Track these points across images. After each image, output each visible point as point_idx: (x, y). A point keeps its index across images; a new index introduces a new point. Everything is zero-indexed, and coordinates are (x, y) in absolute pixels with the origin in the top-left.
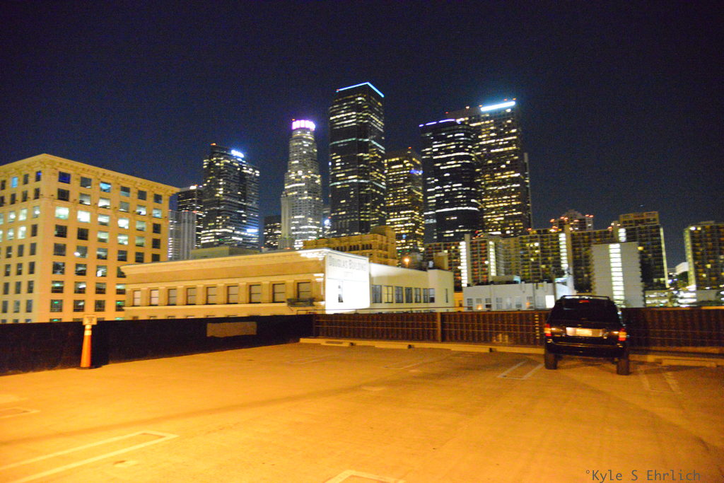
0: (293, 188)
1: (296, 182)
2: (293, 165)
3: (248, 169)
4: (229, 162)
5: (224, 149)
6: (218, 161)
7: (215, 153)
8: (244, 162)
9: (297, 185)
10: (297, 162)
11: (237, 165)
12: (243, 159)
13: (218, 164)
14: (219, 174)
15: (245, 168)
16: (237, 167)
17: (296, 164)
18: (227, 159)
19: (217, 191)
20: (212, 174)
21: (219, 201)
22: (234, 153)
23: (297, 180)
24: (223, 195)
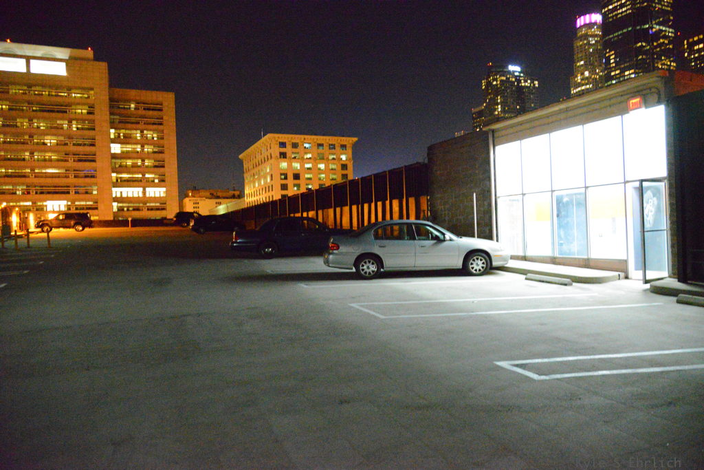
0: (579, 91)
1: (583, 85)
2: (578, 67)
3: (526, 81)
4: (504, 78)
5: (500, 67)
6: (494, 80)
7: (492, 72)
8: (522, 75)
9: (583, 88)
10: (582, 63)
11: (514, 80)
12: (519, 72)
13: (495, 83)
14: (497, 91)
15: (522, 81)
16: (514, 82)
17: (582, 65)
18: (504, 76)
19: (495, 110)
20: (490, 94)
21: (498, 118)
22: (511, 68)
23: (583, 82)
24: (501, 111)
